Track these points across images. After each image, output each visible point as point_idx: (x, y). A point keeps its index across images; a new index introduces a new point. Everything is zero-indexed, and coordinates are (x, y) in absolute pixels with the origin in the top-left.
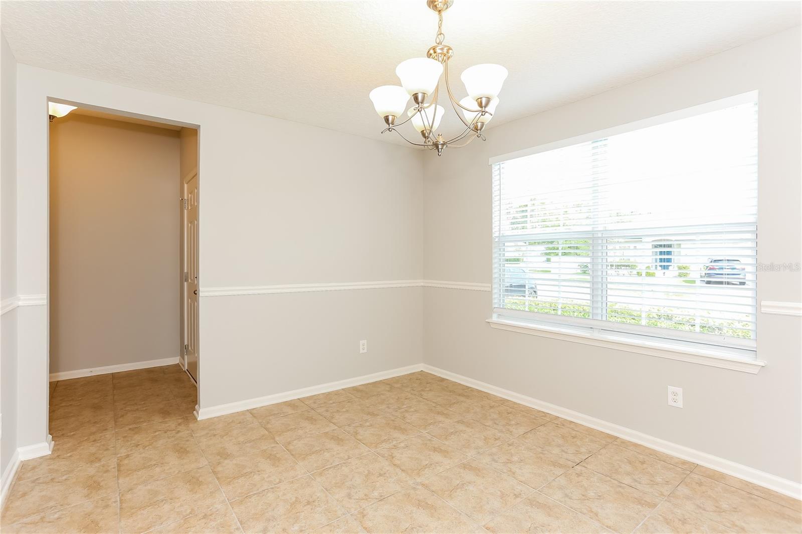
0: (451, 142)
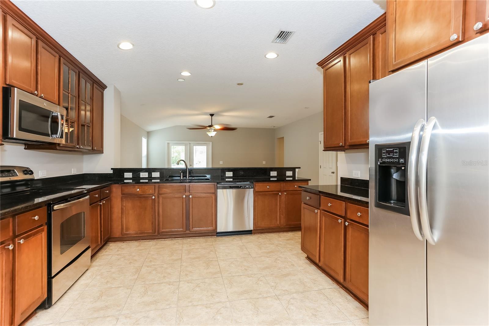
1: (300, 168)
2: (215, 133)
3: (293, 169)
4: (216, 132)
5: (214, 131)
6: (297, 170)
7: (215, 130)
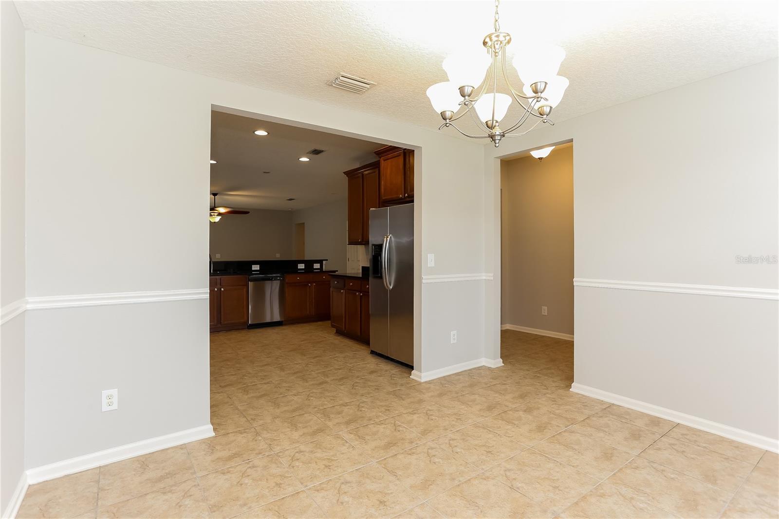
0: (508, 131)
1: (327, 260)
2: (219, 217)
3: (320, 262)
4: (221, 217)
5: (217, 215)
6: (324, 262)
7: (219, 214)
